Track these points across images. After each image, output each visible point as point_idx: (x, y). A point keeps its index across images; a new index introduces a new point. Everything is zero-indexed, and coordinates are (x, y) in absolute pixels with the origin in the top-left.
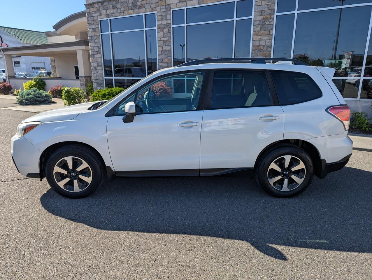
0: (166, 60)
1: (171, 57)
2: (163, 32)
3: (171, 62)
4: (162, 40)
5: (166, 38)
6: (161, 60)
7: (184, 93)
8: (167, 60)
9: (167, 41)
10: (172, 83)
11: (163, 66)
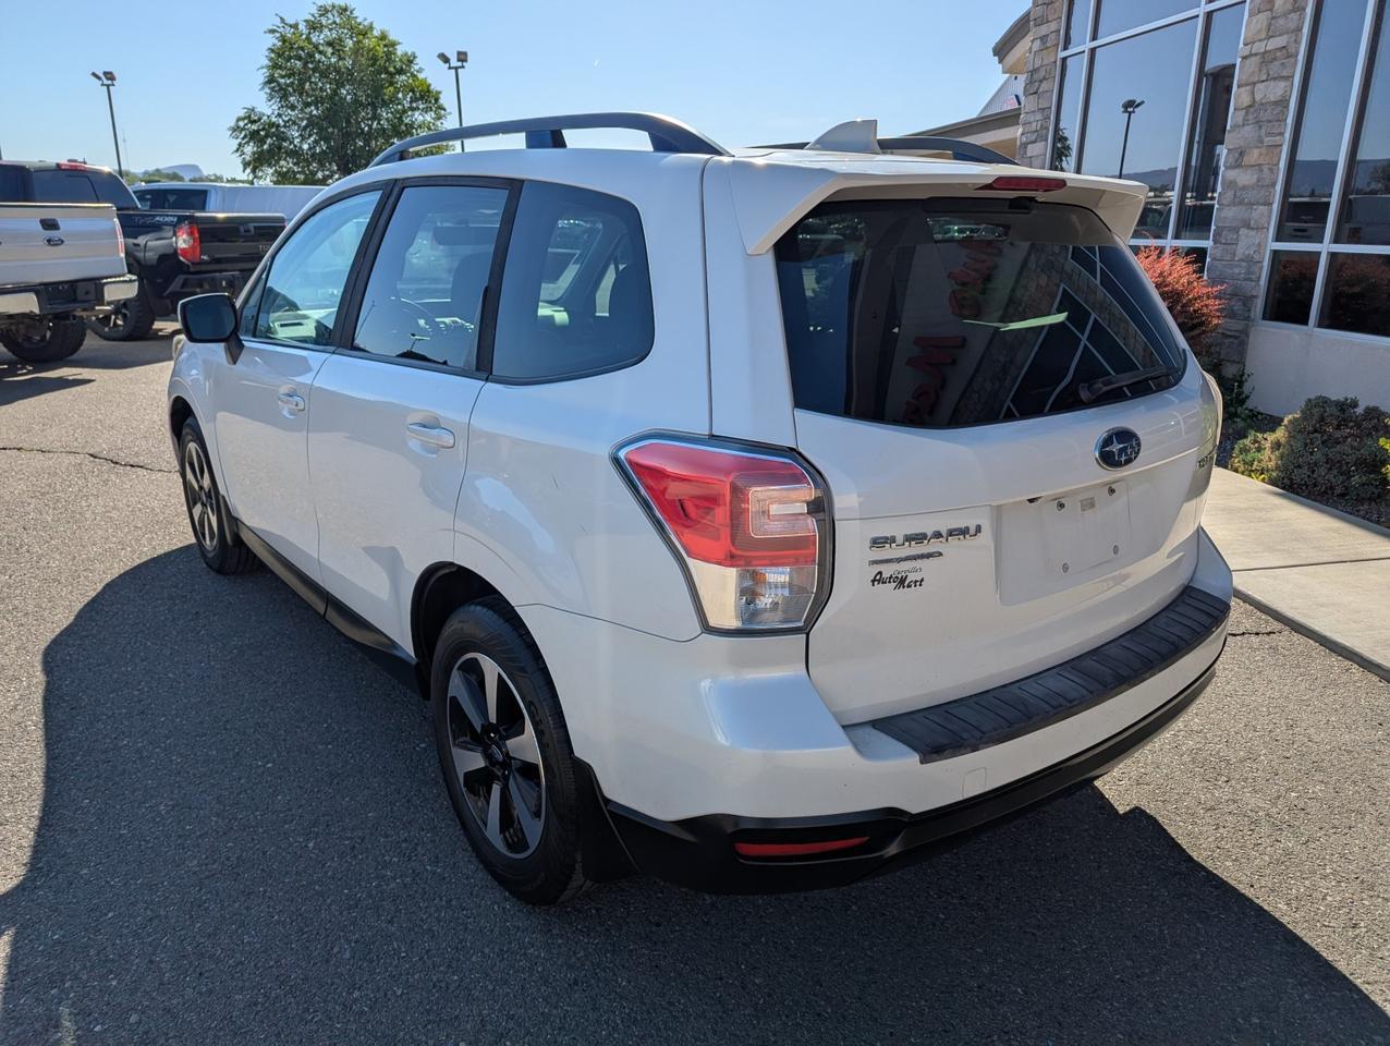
0: (1256, 152)
1: (1282, 134)
2: (1271, 10)
3: (1277, 164)
4: (1256, 55)
5: (1277, 39)
6: (1237, 155)
7: (1304, 321)
8: (1260, 154)
9: (1278, 54)
10: (1261, 268)
11: (1240, 184)
